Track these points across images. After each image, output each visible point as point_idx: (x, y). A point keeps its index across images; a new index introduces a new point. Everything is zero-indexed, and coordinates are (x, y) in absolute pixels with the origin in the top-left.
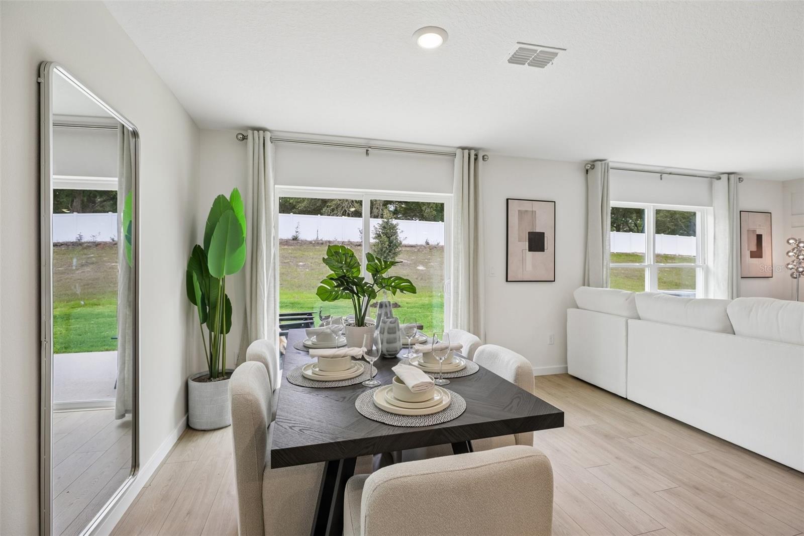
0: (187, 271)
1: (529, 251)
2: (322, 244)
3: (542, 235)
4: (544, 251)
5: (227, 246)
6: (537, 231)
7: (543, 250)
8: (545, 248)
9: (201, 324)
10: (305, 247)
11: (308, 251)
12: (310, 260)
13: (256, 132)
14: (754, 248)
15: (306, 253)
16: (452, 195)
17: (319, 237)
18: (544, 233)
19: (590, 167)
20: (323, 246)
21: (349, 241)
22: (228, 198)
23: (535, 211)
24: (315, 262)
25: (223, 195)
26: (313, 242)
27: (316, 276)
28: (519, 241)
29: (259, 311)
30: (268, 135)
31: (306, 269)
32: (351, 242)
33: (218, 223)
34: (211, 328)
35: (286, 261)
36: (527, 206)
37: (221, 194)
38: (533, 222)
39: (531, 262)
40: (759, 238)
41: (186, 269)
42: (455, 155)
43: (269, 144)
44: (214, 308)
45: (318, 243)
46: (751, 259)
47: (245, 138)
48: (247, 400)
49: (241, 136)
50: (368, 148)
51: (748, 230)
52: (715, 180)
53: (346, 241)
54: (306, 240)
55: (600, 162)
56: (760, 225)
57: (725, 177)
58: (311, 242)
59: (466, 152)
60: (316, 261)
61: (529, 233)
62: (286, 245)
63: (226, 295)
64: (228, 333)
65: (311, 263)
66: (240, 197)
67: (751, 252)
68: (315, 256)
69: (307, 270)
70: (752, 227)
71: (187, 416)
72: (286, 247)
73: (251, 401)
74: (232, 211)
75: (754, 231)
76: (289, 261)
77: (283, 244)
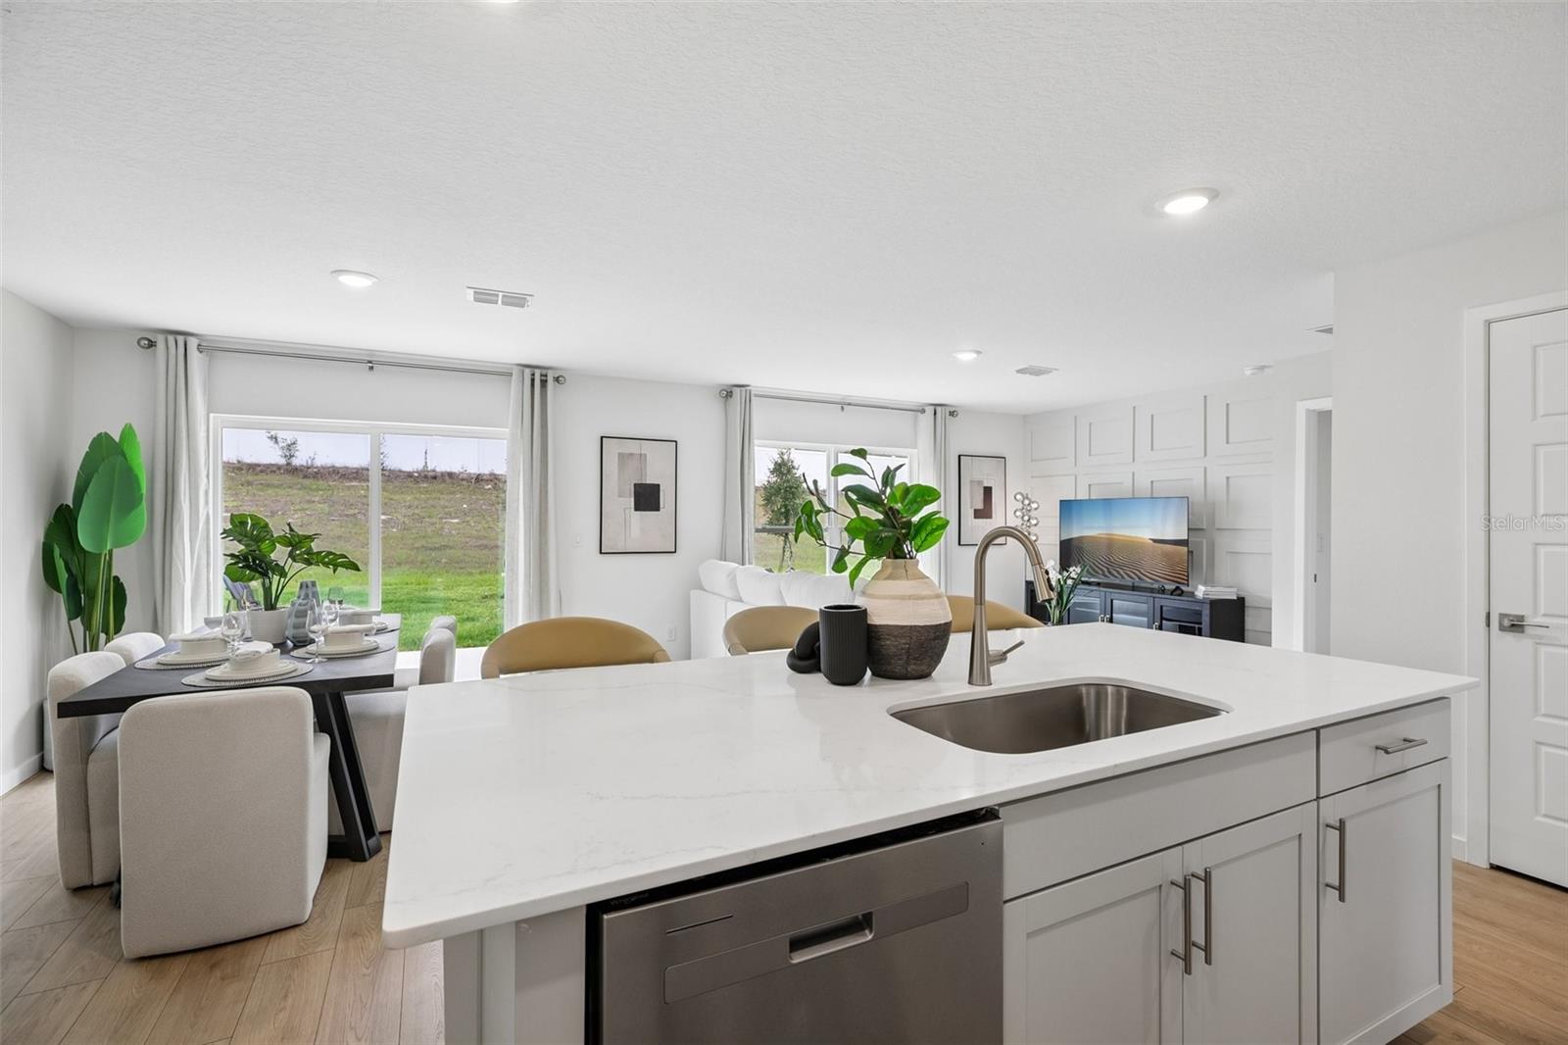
0: (44, 544)
1: (636, 510)
2: (435, 478)
3: (655, 489)
4: (658, 510)
5: (112, 509)
6: (648, 482)
7: (657, 508)
8: (661, 506)
9: (70, 619)
10: (397, 483)
11: (402, 493)
12: (404, 511)
13: (171, 338)
14: (980, 506)
15: (397, 497)
16: (507, 430)
17: (428, 465)
18: (659, 485)
19: (728, 393)
20: (435, 481)
21: (492, 474)
22: (117, 440)
23: (645, 455)
24: (414, 514)
25: (106, 433)
26: (416, 474)
27: (410, 541)
28: (620, 496)
29: (176, 602)
30: (193, 343)
31: (393, 527)
32: (495, 475)
33: (95, 476)
34: (87, 626)
35: (352, 512)
36: (632, 447)
37: (103, 431)
38: (642, 470)
39: (642, 526)
40: (988, 491)
41: (42, 540)
42: (511, 375)
43: (195, 356)
44: (92, 597)
45: (426, 477)
46: (977, 520)
47: (152, 344)
48: (68, 682)
49: (146, 342)
50: (371, 363)
51: (971, 482)
52: (919, 414)
53: (487, 472)
54: (400, 471)
55: (738, 389)
56: (988, 475)
57: (930, 411)
58: (410, 475)
59: (528, 372)
60: (416, 512)
61: (635, 485)
62: (355, 479)
63: (116, 578)
64: (119, 632)
65: (405, 516)
66: (135, 435)
67: (975, 510)
68: (416, 503)
69: (395, 530)
70: (977, 477)
71: (40, 754)
72: (354, 483)
73: (73, 682)
74: (123, 458)
75: (980, 482)
76: (357, 511)
77: (348, 478)
